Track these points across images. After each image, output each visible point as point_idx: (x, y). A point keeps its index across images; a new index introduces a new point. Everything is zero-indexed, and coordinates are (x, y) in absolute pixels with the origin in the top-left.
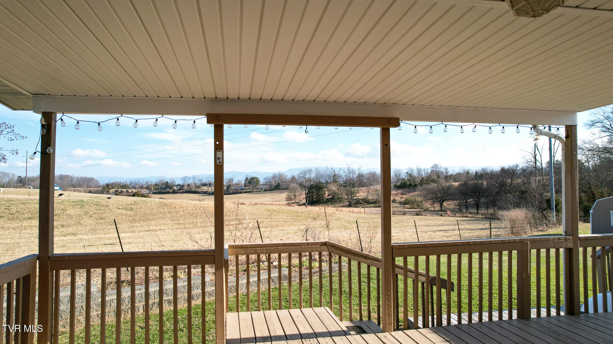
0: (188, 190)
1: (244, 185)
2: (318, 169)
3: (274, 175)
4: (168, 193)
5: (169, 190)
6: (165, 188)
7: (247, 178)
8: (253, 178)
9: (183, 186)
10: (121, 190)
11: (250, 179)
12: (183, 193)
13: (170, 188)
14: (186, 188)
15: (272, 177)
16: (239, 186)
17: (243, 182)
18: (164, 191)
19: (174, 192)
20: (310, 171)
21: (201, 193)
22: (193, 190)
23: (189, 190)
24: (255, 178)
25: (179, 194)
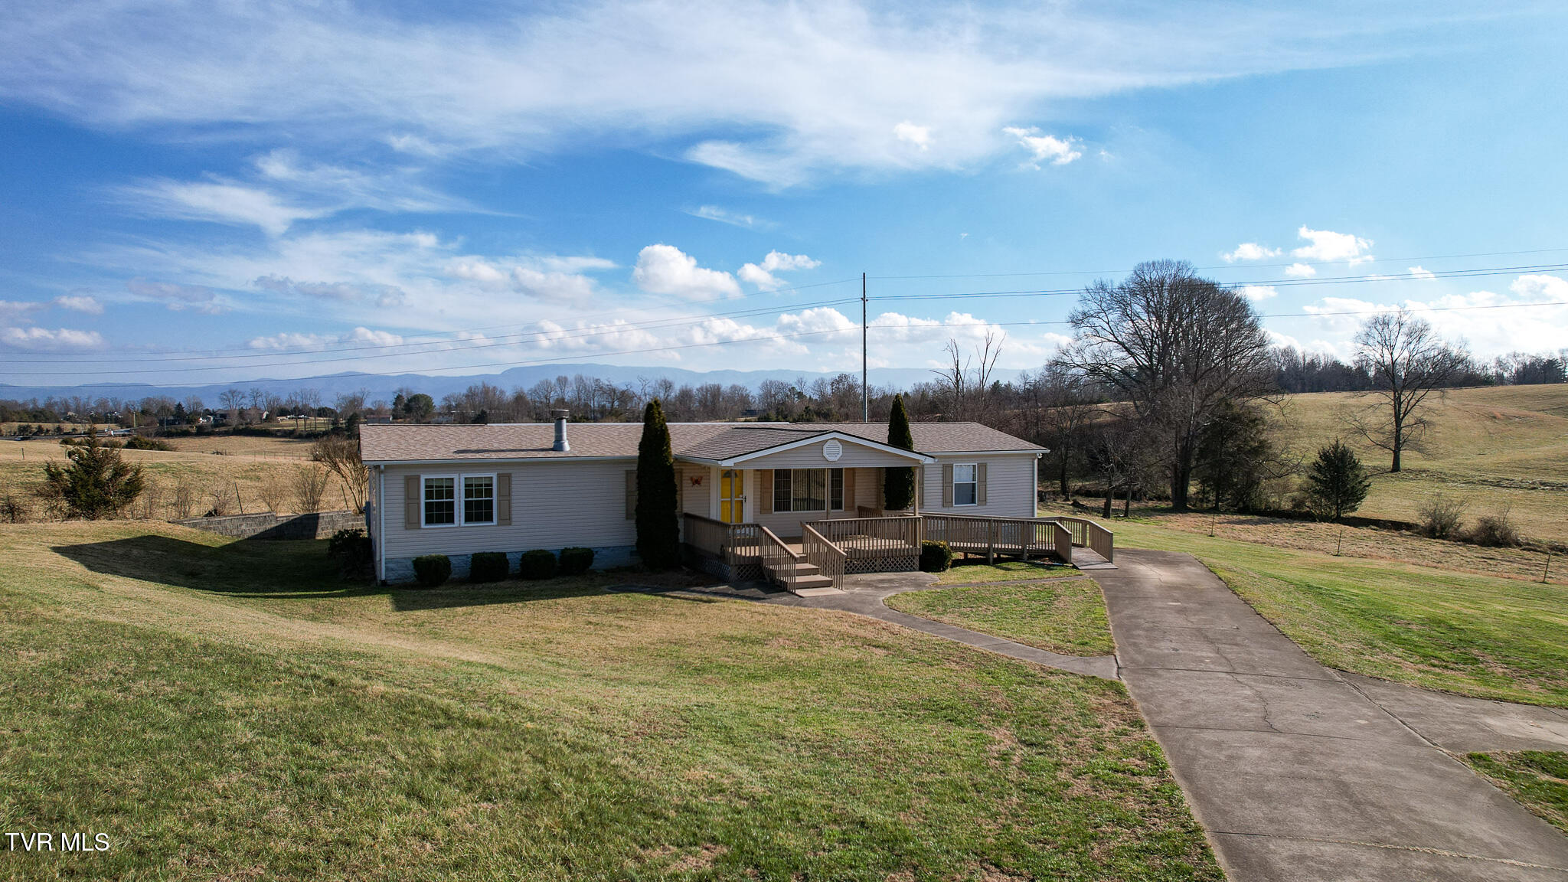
0: (241, 427)
1: (393, 415)
2: (581, 378)
3: (470, 389)
4: (185, 434)
5: (185, 427)
6: (173, 423)
7: (399, 398)
8: (416, 399)
9: (224, 416)
10: (40, 427)
11: (410, 401)
12: (227, 434)
13: (189, 422)
14: (234, 421)
15: (467, 396)
16: (381, 416)
17: (390, 406)
18: (173, 430)
19: (202, 432)
20: (562, 381)
21: (279, 434)
22: (255, 426)
23: (244, 427)
24: (423, 396)
25: (218, 438)
